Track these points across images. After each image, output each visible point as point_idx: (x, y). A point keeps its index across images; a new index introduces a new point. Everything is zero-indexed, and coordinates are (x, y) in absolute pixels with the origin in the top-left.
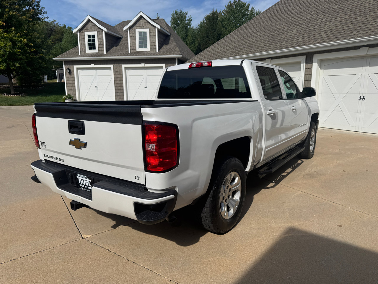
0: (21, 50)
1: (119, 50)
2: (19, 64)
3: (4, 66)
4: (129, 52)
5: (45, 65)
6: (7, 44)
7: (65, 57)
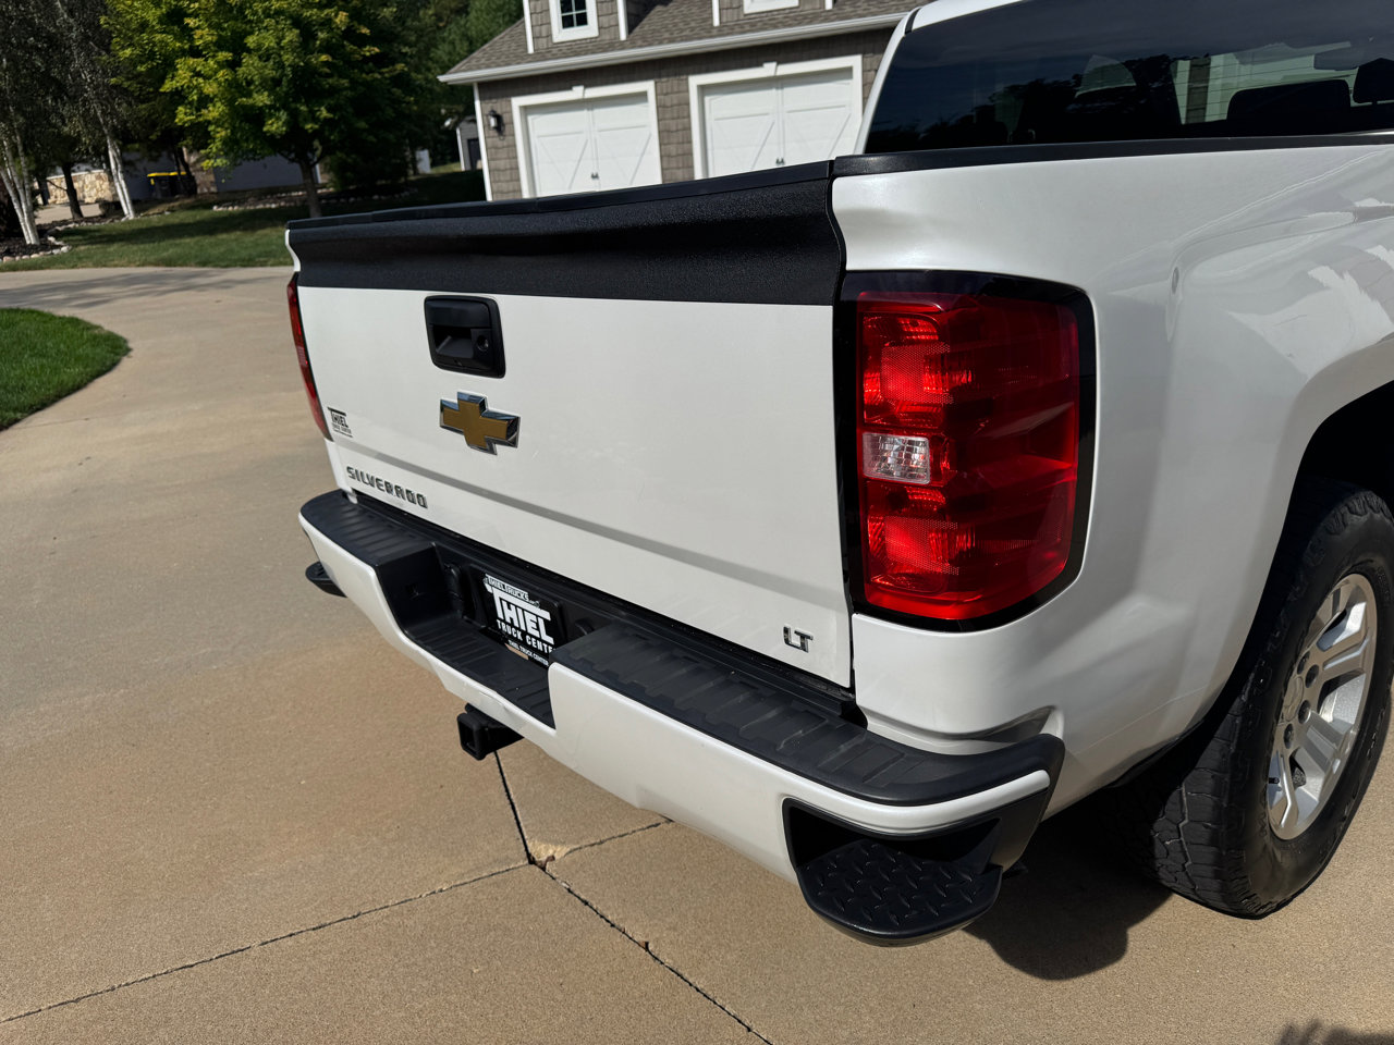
0: (333, 58)
1: (674, 17)
2: (329, 111)
3: (280, 123)
4: (716, 22)
5: (415, 108)
6: (283, 37)
7: (479, 68)
